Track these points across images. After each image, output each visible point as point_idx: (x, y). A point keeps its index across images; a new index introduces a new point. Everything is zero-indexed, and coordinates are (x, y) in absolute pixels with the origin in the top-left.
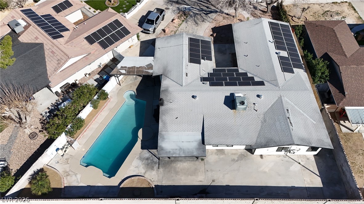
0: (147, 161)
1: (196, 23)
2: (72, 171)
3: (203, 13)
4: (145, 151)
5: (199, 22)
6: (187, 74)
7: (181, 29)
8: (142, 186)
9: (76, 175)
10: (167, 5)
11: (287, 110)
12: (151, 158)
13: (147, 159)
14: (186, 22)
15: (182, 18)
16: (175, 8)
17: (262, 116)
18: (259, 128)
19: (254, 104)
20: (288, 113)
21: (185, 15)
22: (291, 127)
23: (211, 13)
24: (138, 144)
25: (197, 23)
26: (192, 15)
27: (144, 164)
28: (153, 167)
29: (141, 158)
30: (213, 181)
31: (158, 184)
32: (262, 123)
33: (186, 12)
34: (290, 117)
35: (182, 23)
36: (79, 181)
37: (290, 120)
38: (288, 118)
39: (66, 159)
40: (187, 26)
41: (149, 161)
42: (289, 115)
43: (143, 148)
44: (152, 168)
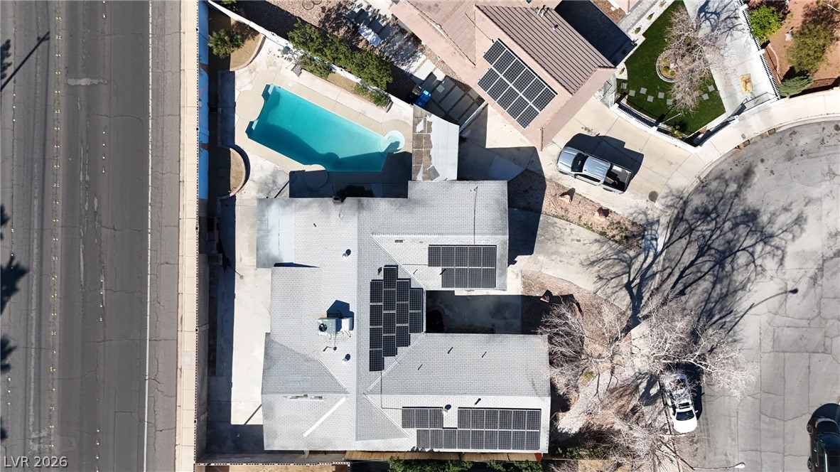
0: (271, 181)
1: (594, 262)
2: (256, 76)
3: (634, 279)
4: (287, 178)
5: (596, 268)
6: (401, 241)
7: (571, 230)
8: (231, 179)
9: (251, 82)
10: (667, 197)
11: (321, 398)
12: (275, 188)
13: (274, 182)
14: (597, 241)
15: (615, 232)
16: (652, 215)
17: (316, 357)
18: (297, 350)
19: (335, 349)
20: (316, 397)
21: (626, 237)
22: (290, 396)
23: (631, 298)
24: (298, 166)
25: (592, 264)
26: (626, 255)
27: (267, 178)
28: (262, 192)
29: (275, 174)
30: (242, 277)
31: (237, 201)
32: (304, 356)
33: (640, 240)
34: (308, 400)
35: (593, 231)
36: (242, 90)
37: (301, 397)
38: (306, 396)
39: (275, 62)
40: (582, 242)
41: (271, 186)
42: (311, 398)
43: (292, 174)
44: (260, 191)
